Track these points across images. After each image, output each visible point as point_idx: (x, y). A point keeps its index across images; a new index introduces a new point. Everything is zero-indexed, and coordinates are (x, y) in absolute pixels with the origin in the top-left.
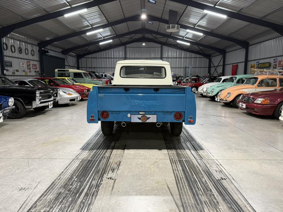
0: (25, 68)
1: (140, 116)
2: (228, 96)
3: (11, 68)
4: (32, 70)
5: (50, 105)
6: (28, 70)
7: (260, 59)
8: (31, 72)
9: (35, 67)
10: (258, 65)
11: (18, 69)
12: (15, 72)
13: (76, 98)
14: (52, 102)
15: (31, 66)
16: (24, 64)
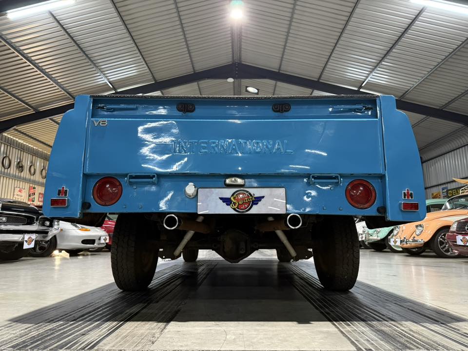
1: (228, 193)
2: (418, 233)
4: (36, 202)
5: (26, 241)
7: (447, 183)
10: (447, 194)
13: (98, 238)
14: (34, 236)
15: (36, 196)
16: (24, 190)
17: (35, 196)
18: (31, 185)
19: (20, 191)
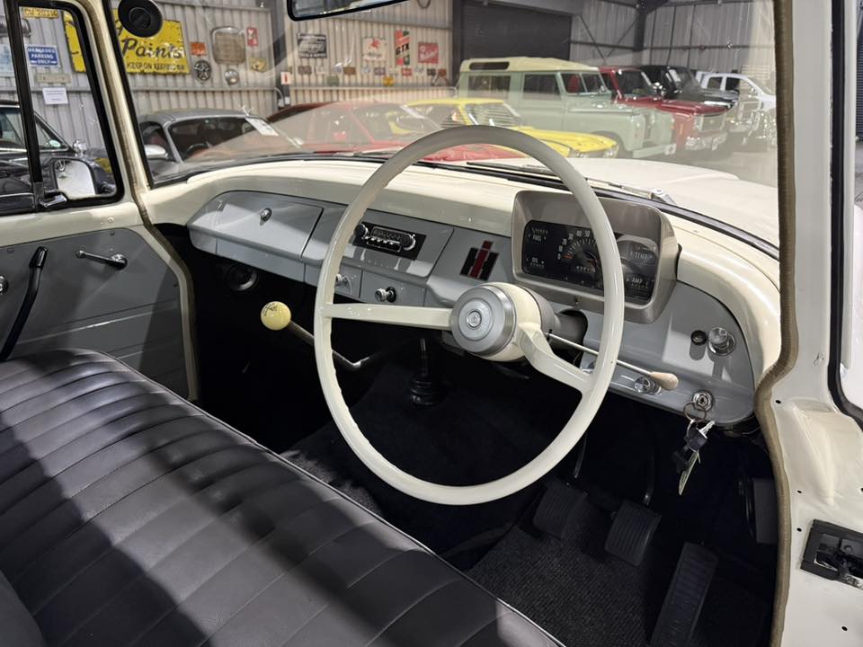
0: (382, 58)
3: (325, 60)
4: (413, 64)
6: (399, 69)
8: (410, 74)
9: (432, 54)
11: (352, 65)
12: (340, 76)
15: (413, 51)
16: (382, 42)
17: (410, 50)
18: (398, 29)
19: (375, 44)
